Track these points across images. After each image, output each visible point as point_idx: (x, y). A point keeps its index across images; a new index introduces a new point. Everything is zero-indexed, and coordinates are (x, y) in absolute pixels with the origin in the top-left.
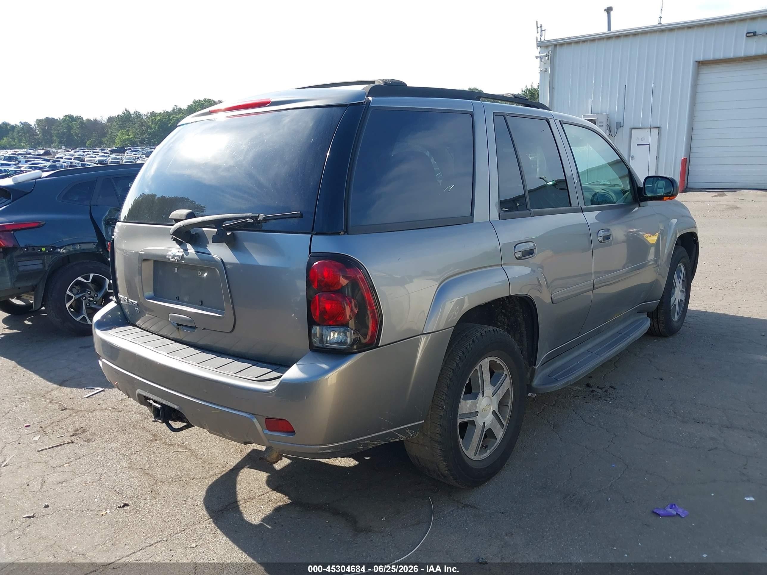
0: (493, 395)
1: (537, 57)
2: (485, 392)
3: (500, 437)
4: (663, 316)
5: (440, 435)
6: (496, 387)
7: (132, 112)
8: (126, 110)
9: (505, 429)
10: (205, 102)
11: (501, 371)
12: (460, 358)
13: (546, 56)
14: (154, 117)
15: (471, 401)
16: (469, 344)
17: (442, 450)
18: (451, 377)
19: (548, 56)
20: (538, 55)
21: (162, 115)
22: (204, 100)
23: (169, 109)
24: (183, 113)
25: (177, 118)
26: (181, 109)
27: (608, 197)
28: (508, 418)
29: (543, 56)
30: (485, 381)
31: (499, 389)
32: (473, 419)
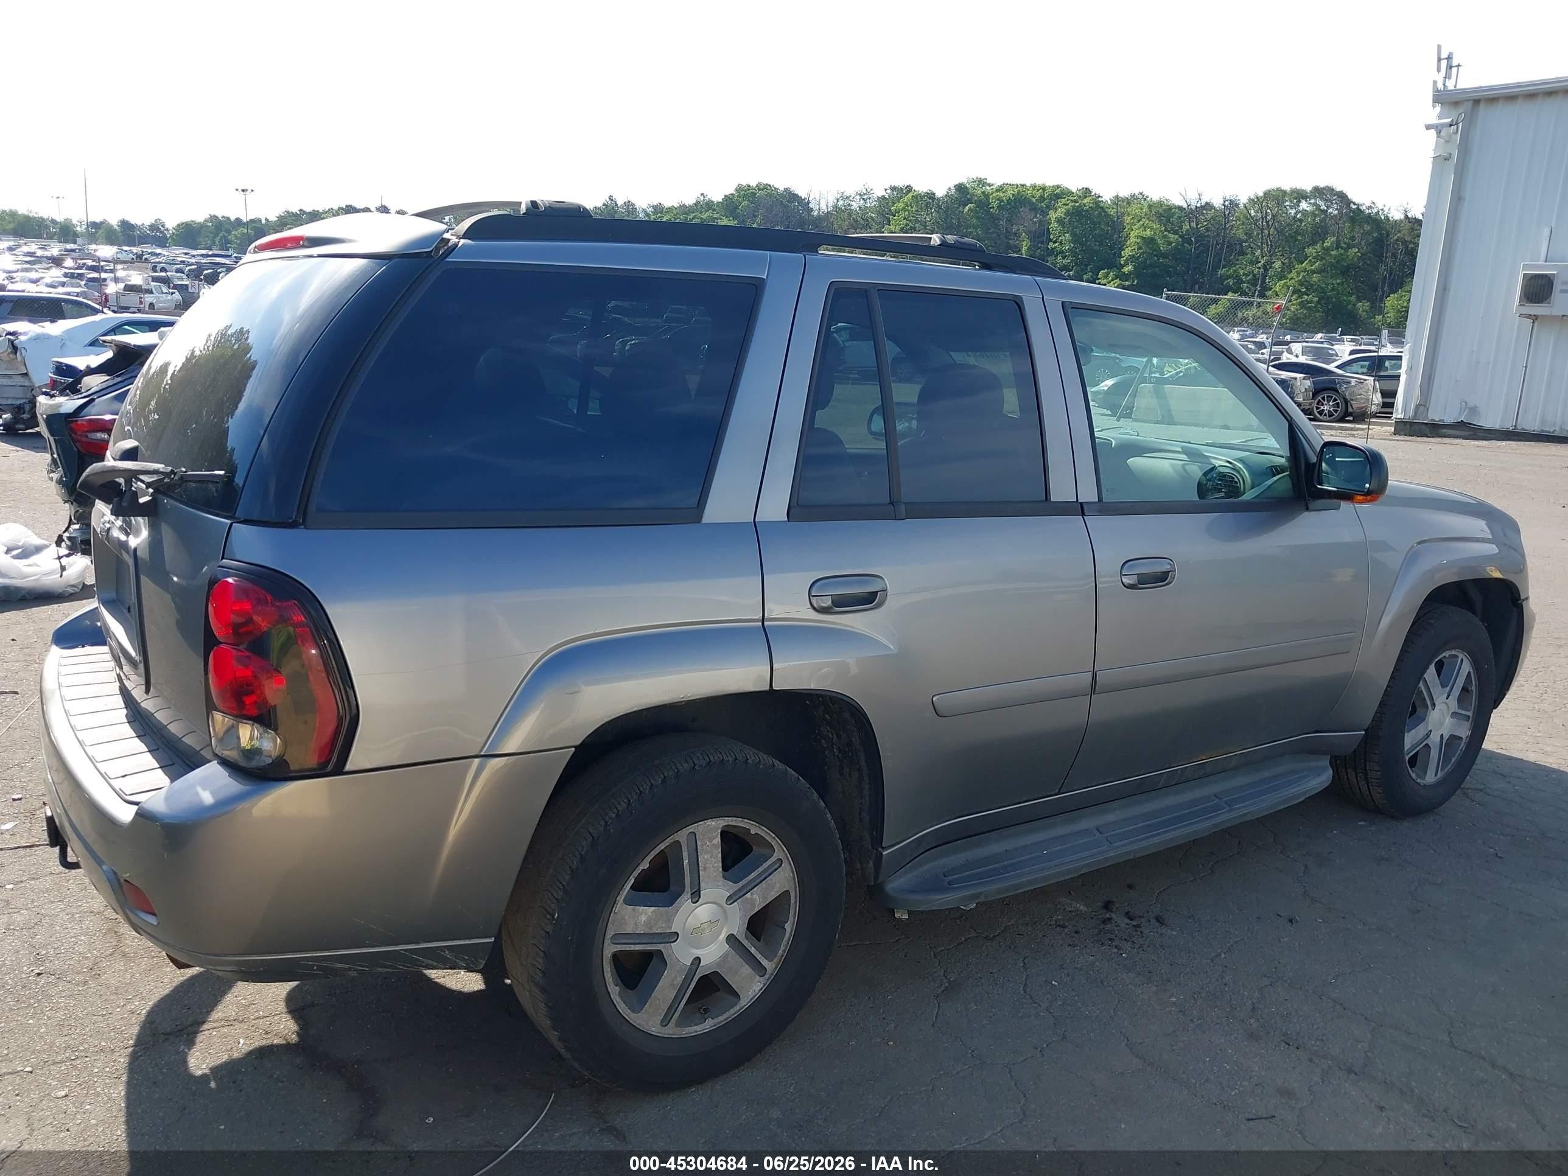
0: (731, 899)
1: (1428, 127)
2: (702, 892)
3: (751, 994)
4: (1378, 768)
5: (543, 972)
6: (741, 884)
7: (620, 203)
8: (610, 198)
9: (769, 978)
10: (759, 190)
11: (766, 851)
12: (618, 815)
13: (1451, 125)
14: (659, 215)
15: (653, 908)
16: (652, 785)
17: (548, 1006)
18: (583, 853)
19: (1457, 124)
20: (1434, 120)
21: (675, 212)
22: (757, 186)
23: (690, 201)
24: (714, 210)
25: (701, 219)
26: (712, 202)
27: (1236, 480)
28: (782, 956)
29: (1443, 125)
30: (705, 869)
31: (753, 888)
32: (660, 947)
